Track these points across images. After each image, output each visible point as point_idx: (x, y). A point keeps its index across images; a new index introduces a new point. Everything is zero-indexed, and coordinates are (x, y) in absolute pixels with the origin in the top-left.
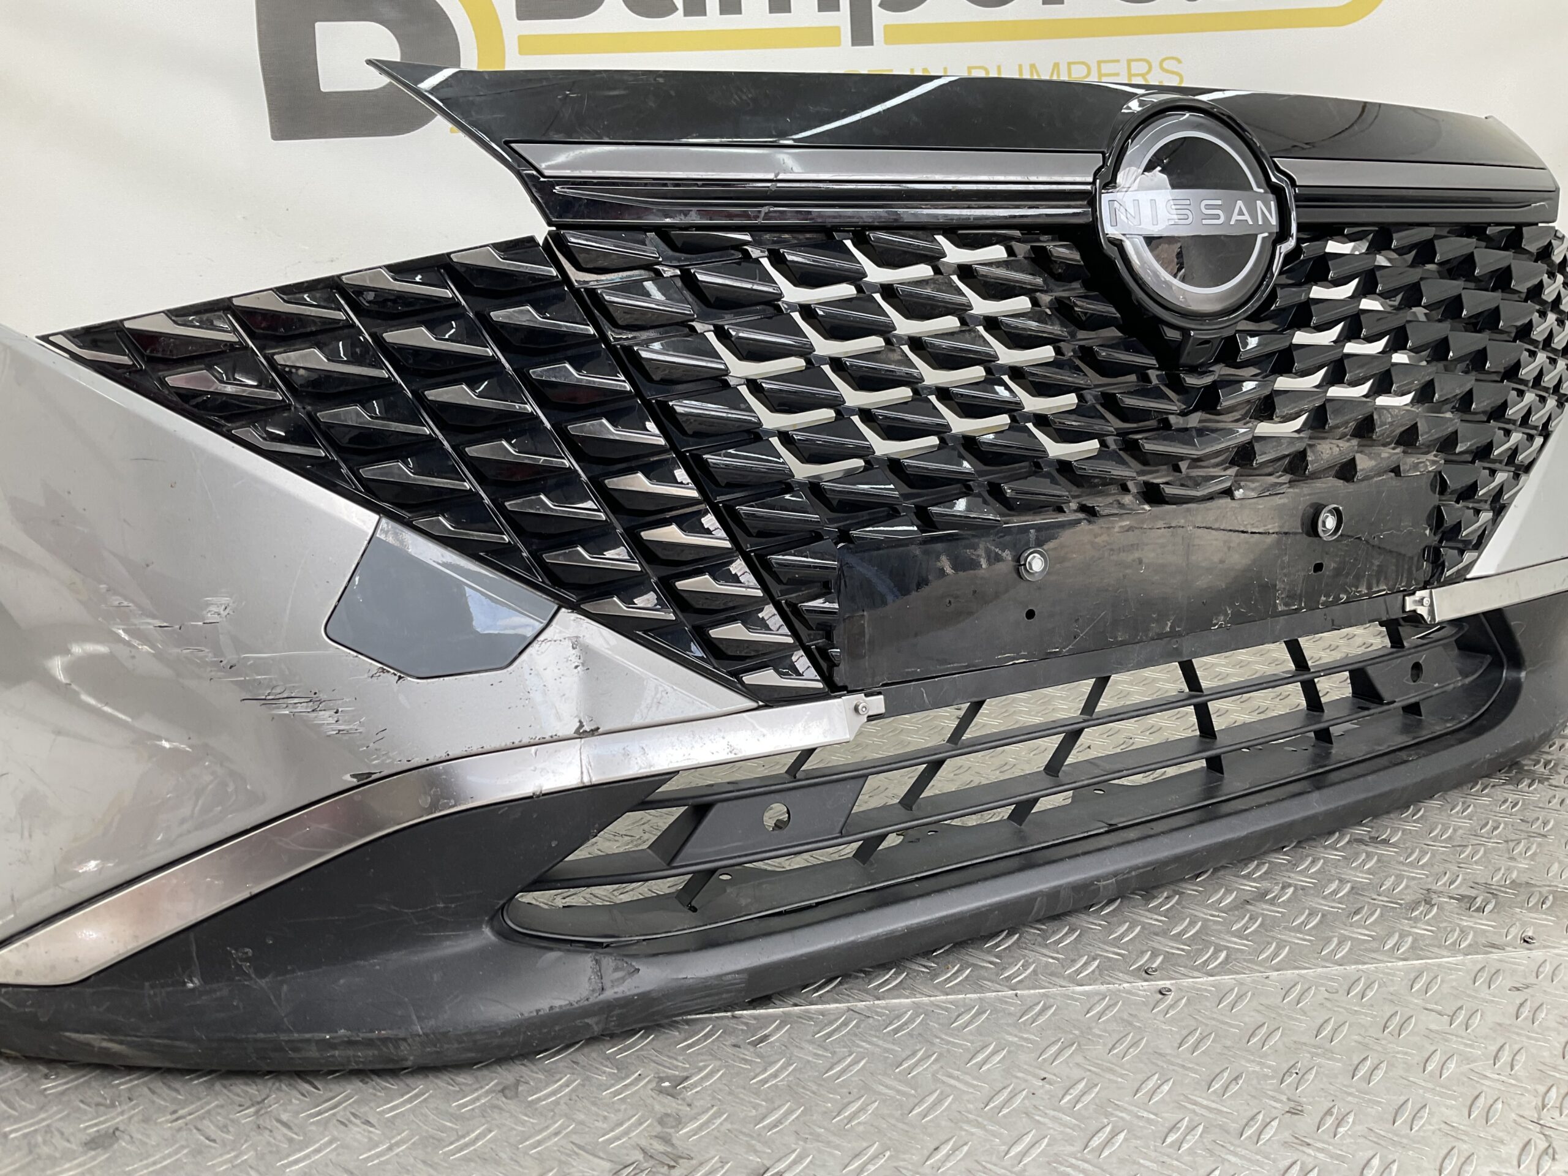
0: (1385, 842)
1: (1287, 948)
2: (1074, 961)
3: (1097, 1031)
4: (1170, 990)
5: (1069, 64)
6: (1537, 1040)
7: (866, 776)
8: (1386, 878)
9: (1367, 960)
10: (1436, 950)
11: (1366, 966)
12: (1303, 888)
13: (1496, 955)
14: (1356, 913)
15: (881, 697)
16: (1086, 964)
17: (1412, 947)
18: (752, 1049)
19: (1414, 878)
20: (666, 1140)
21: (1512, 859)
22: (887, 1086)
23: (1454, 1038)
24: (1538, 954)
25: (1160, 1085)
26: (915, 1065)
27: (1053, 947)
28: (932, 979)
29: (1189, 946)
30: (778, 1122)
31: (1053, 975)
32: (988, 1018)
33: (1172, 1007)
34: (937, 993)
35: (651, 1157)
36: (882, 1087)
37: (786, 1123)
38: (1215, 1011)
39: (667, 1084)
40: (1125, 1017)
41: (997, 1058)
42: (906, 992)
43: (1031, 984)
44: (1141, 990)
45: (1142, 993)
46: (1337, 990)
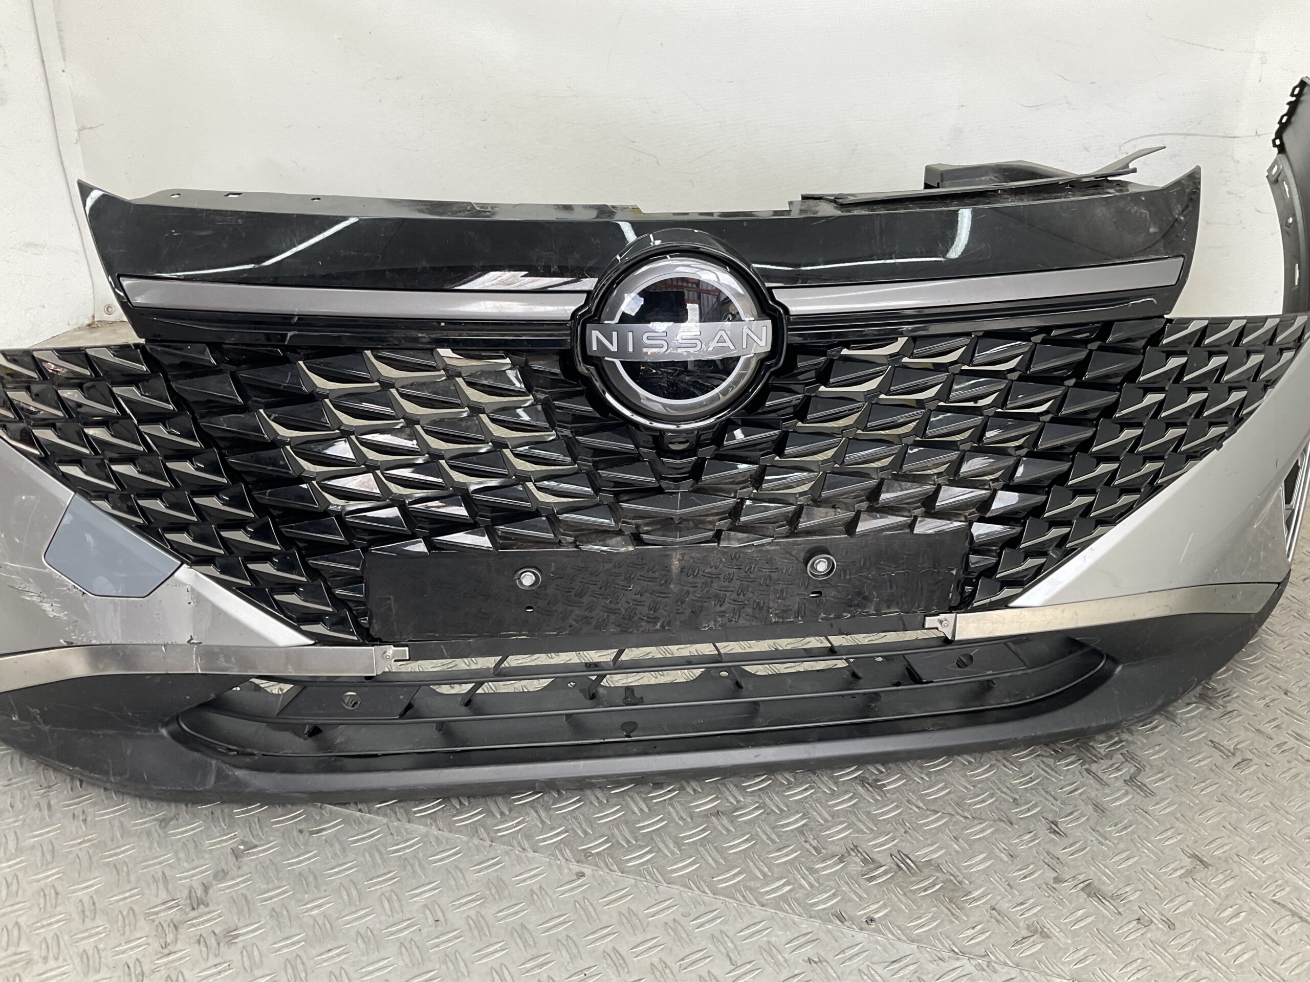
0: (881, 787)
1: (697, 865)
2: (553, 829)
3: (506, 894)
4: (584, 874)
7: (421, 686)
8: (841, 822)
9: (739, 896)
10: (794, 904)
11: (731, 901)
12: (770, 813)
13: (834, 925)
14: (778, 850)
15: (407, 649)
16: (558, 834)
18: (307, 837)
19: (859, 831)
20: (206, 889)
21: (956, 838)
24: (862, 935)
25: (496, 951)
26: (379, 883)
27: (551, 812)
28: (454, 816)
29: (636, 841)
30: (271, 898)
31: (528, 837)
32: (455, 860)
33: (572, 889)
34: (445, 830)
35: (190, 898)
36: (345, 893)
37: (274, 900)
38: (594, 903)
39: (242, 847)
40: (535, 888)
41: (428, 895)
42: (430, 821)
43: (508, 840)
44: (568, 868)
45: (566, 871)
46: (690, 915)
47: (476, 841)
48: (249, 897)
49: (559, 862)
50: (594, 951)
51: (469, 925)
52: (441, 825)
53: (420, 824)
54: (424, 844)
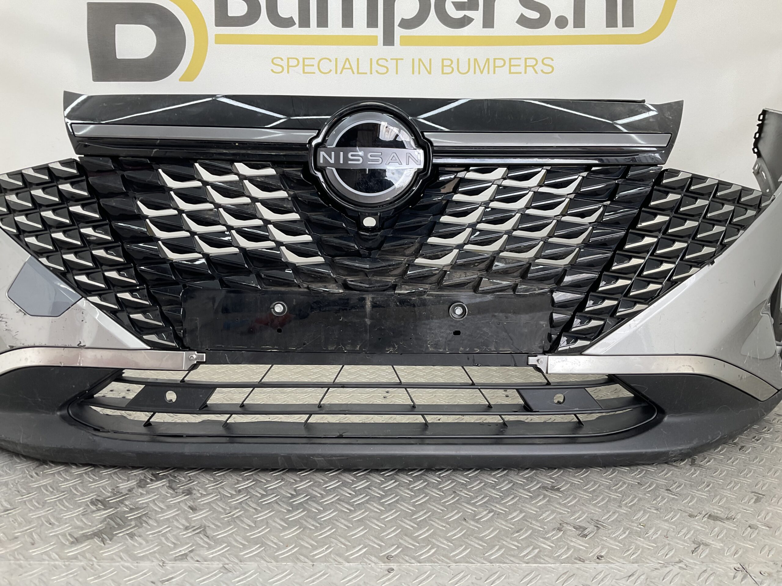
0: (558, 489)
1: (469, 549)
2: (354, 547)
4: (393, 570)
5: (495, 59)
8: (546, 511)
9: (507, 561)
10: (547, 559)
11: (505, 565)
12: (499, 514)
13: (579, 565)
14: (518, 532)
16: (360, 550)
17: (536, 556)
19: (560, 513)
21: (620, 507)
24: (600, 566)
27: (348, 538)
28: (276, 552)
29: (419, 544)
31: (339, 555)
32: (290, 578)
34: (273, 561)
42: (258, 559)
43: (325, 559)
44: (379, 568)
45: (379, 570)
46: (481, 578)
47: (300, 564)
49: (370, 566)
52: (268, 559)
53: (250, 561)
54: (260, 573)
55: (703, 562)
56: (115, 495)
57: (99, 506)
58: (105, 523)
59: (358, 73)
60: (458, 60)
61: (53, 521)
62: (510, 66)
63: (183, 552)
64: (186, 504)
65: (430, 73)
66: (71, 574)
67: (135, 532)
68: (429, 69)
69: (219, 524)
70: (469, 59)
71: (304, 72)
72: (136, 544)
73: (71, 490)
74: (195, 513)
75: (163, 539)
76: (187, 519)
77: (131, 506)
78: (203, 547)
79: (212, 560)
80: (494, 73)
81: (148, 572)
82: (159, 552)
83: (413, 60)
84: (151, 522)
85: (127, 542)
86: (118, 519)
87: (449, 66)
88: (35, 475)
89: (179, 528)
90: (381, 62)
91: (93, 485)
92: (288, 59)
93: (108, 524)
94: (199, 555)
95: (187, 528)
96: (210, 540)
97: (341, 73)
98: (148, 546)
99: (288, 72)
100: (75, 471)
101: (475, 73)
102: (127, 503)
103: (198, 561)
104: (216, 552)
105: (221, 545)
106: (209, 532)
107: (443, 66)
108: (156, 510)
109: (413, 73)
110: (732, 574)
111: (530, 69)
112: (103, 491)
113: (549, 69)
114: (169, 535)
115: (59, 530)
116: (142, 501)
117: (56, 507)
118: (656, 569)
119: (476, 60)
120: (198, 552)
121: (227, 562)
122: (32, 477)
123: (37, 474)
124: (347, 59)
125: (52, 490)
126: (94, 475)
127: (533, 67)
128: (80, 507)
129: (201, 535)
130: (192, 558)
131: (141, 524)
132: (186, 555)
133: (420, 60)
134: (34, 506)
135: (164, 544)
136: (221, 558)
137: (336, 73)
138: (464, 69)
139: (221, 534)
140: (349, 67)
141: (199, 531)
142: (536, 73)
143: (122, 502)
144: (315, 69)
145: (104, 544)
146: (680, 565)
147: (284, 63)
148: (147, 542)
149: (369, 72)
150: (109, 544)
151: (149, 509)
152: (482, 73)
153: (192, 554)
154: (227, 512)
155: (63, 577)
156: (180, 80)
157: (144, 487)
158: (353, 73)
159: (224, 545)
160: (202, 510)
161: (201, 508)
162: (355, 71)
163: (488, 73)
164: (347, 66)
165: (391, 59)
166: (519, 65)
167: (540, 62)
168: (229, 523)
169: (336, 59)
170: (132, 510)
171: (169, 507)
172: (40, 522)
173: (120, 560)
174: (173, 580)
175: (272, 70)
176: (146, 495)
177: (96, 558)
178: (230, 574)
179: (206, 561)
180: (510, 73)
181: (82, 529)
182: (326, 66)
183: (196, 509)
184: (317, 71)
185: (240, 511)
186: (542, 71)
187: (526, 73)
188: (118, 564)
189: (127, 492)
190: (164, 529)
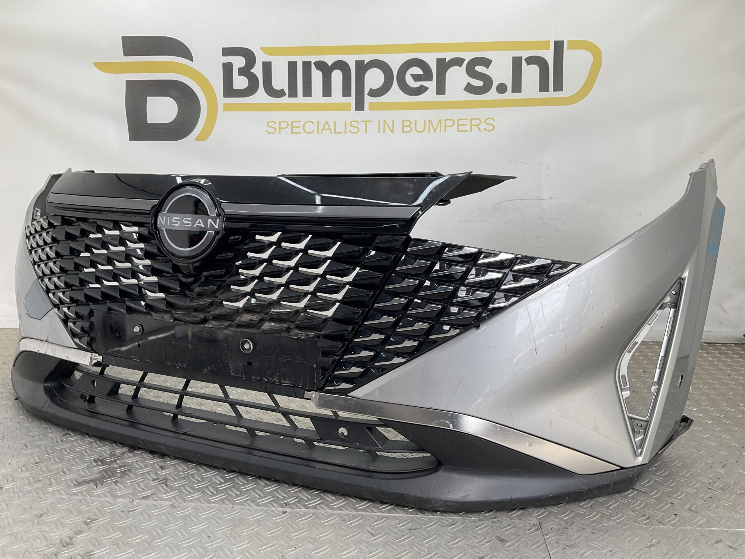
2: (265, 497)
3: (245, 523)
4: (286, 512)
5: (446, 120)
6: (394, 549)
16: (269, 499)
18: (127, 513)
20: (71, 539)
22: (156, 532)
23: (365, 544)
25: (245, 544)
26: (173, 526)
27: (263, 491)
28: (210, 497)
29: (312, 497)
30: (111, 538)
31: (252, 501)
32: (214, 514)
33: (281, 518)
34: (206, 503)
35: (62, 543)
36: (154, 532)
37: (112, 539)
38: (294, 522)
39: (89, 520)
40: (261, 519)
41: (202, 528)
42: (196, 501)
43: (241, 504)
44: (277, 511)
45: (276, 512)
46: (345, 520)
47: (224, 506)
48: (98, 539)
49: (271, 509)
50: (298, 538)
51: (227, 536)
52: (203, 502)
53: (191, 502)
54: (195, 510)
55: (512, 519)
56: (111, 456)
57: (99, 463)
58: (101, 474)
59: (335, 133)
60: (416, 121)
61: (66, 471)
62: (459, 125)
63: (147, 495)
64: (159, 464)
65: (392, 132)
66: (71, 504)
67: (119, 481)
68: (392, 129)
69: (177, 478)
70: (425, 120)
71: (292, 133)
72: (118, 488)
73: (82, 452)
74: (163, 470)
75: (136, 486)
76: (156, 474)
77: (121, 464)
78: (162, 492)
79: (166, 500)
80: (445, 131)
81: (121, 505)
82: (131, 493)
83: (379, 121)
84: (131, 475)
85: (112, 486)
86: (109, 472)
87: (409, 126)
88: (60, 441)
89: (149, 479)
90: (353, 124)
91: (98, 450)
92: (280, 122)
93: (103, 475)
94: (158, 497)
95: (154, 480)
96: (168, 488)
97: (321, 133)
98: (125, 490)
99: (280, 133)
100: (88, 440)
101: (429, 132)
102: (118, 462)
103: (156, 500)
104: (169, 495)
105: (175, 491)
106: (169, 483)
107: (403, 126)
108: (137, 468)
109: (379, 132)
110: (528, 528)
111: (475, 128)
112: (104, 454)
113: (490, 128)
114: (141, 484)
115: (69, 477)
116: (128, 461)
117: (70, 463)
118: (474, 522)
119: (430, 121)
120: (157, 495)
121: (175, 501)
122: (57, 442)
123: (61, 440)
124: (327, 122)
125: (69, 451)
126: (100, 443)
127: (477, 126)
128: (86, 463)
129: (163, 485)
130: (152, 498)
131: (124, 476)
132: (149, 496)
133: (385, 121)
134: (55, 461)
135: (137, 488)
136: (172, 499)
137: (318, 133)
138: (420, 128)
139: (176, 485)
140: (328, 128)
141: (162, 482)
142: (480, 130)
143: (115, 461)
144: (301, 130)
145: (96, 487)
146: (494, 520)
147: (277, 126)
148: (125, 487)
149: (343, 132)
150: (100, 487)
151: (132, 466)
152: (435, 131)
153: (153, 496)
154: (185, 471)
155: (66, 505)
156: (196, 140)
157: (133, 452)
158: (331, 133)
159: (176, 492)
160: (168, 469)
161: (169, 467)
162: (333, 132)
163: (440, 131)
164: (327, 127)
165: (362, 121)
166: (466, 125)
167: (483, 122)
168: (184, 478)
169: (318, 122)
170: (120, 467)
171: (146, 466)
172: (58, 472)
173: (105, 497)
174: (136, 511)
175: (267, 131)
176: (133, 457)
177: (89, 495)
178: (175, 509)
179: (161, 501)
180: (458, 131)
181: (84, 477)
182: (309, 127)
183: (164, 468)
184: (303, 132)
185: (194, 471)
186: (485, 129)
187: (471, 131)
188: (103, 499)
189: (120, 455)
190: (139, 479)
